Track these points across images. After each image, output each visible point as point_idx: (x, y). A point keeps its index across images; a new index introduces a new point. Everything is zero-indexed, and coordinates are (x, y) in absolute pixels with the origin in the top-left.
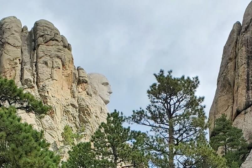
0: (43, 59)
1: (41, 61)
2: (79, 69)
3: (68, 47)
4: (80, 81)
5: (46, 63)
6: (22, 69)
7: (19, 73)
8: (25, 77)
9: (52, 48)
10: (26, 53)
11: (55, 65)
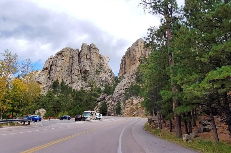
0: (92, 53)
1: (91, 53)
2: (101, 55)
3: (98, 50)
4: (101, 58)
5: (92, 54)
6: (87, 56)
7: (86, 56)
8: (87, 58)
9: (94, 51)
10: (88, 52)
11: (95, 54)
